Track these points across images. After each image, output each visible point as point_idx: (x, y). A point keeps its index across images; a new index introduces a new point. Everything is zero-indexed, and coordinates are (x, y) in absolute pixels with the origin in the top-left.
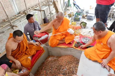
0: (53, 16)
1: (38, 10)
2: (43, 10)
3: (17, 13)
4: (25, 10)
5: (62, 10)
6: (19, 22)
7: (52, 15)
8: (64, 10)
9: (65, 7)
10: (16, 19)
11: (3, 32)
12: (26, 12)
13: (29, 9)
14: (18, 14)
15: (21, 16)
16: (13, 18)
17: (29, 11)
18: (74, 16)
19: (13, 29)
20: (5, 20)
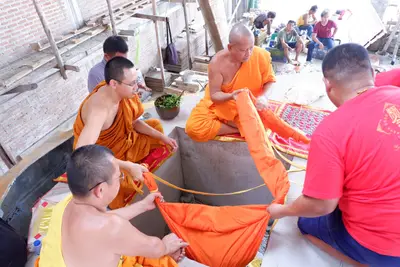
0: (195, 41)
1: (148, 17)
2: (163, 15)
3: (75, 26)
4: (104, 16)
5: (228, 21)
6: (81, 55)
7: (192, 38)
8: (235, 20)
9: (236, 10)
10: (74, 43)
11: (33, 86)
12: (106, 20)
13: (118, 10)
14: (81, 28)
15: (91, 34)
16: (64, 38)
17: (118, 19)
18: (266, 42)
19: (65, 78)
20: (38, 47)
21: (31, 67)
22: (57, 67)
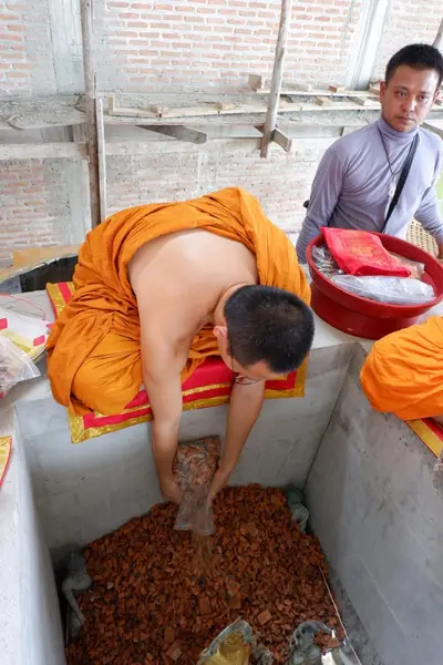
11: (199, 138)
15: (363, 104)
19: (263, 155)
20: (258, 84)
21: (219, 107)
22: (261, 128)
